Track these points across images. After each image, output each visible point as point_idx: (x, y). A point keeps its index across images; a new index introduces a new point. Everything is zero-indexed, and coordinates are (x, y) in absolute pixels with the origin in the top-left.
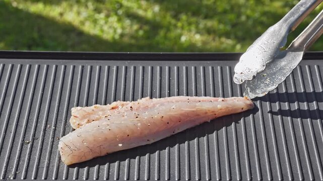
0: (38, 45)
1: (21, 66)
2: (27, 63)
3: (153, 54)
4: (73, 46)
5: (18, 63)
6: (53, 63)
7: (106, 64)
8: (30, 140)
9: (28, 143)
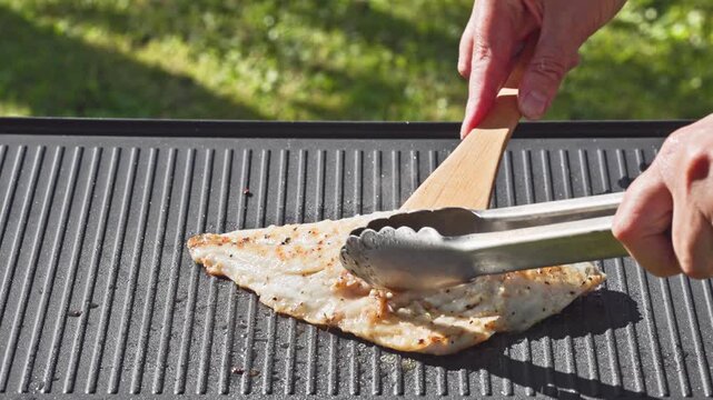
0: (97, 106)
1: (63, 151)
2: (75, 143)
3: (366, 124)
4: (173, 108)
5: (56, 143)
6: (131, 145)
7: (243, 146)
8: (82, 309)
9: (78, 315)
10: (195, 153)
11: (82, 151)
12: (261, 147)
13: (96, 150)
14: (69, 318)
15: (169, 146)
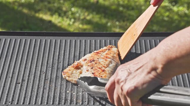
1: (16, 40)
2: (19, 38)
4: (46, 29)
5: (14, 38)
6: (34, 38)
7: (64, 39)
8: (20, 82)
9: (19, 83)
10: (51, 41)
11: (21, 40)
12: (68, 39)
13: (24, 40)
14: (17, 84)
15: (44, 39)
